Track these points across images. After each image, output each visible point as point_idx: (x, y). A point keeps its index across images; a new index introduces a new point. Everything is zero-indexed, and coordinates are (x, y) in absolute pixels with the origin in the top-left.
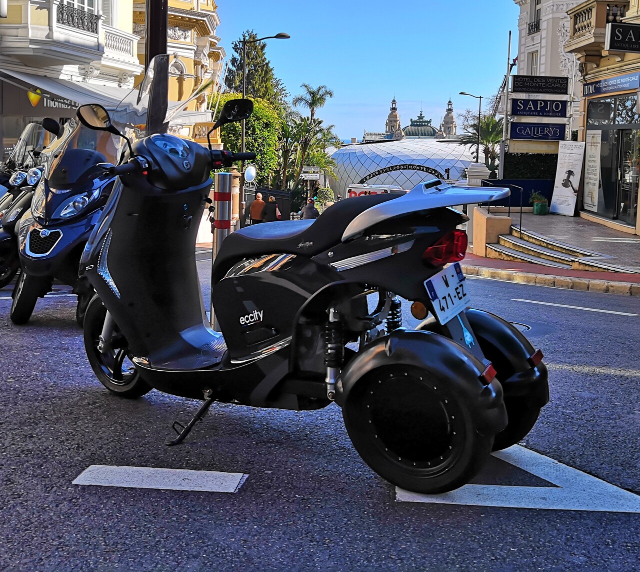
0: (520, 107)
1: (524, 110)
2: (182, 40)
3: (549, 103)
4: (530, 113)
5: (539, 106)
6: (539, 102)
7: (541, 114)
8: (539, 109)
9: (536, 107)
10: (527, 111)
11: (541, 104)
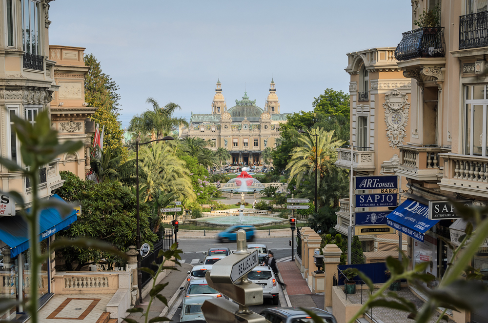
0: (362, 201)
1: (365, 202)
2: (77, 131)
3: (383, 196)
4: (370, 204)
5: (376, 199)
6: (376, 196)
7: (378, 205)
8: (376, 201)
9: (373, 199)
10: (367, 203)
11: (377, 197)
